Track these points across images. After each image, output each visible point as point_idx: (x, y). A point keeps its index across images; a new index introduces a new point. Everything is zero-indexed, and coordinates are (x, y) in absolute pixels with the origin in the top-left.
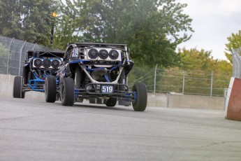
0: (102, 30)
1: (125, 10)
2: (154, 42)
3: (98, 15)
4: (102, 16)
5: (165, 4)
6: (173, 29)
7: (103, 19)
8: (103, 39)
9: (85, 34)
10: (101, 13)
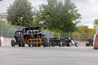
0: (50, 21)
1: (57, 13)
2: (68, 24)
3: (48, 16)
4: (49, 16)
5: (71, 10)
6: (74, 19)
7: (50, 17)
8: (50, 24)
9: (44, 23)
10: (49, 15)
